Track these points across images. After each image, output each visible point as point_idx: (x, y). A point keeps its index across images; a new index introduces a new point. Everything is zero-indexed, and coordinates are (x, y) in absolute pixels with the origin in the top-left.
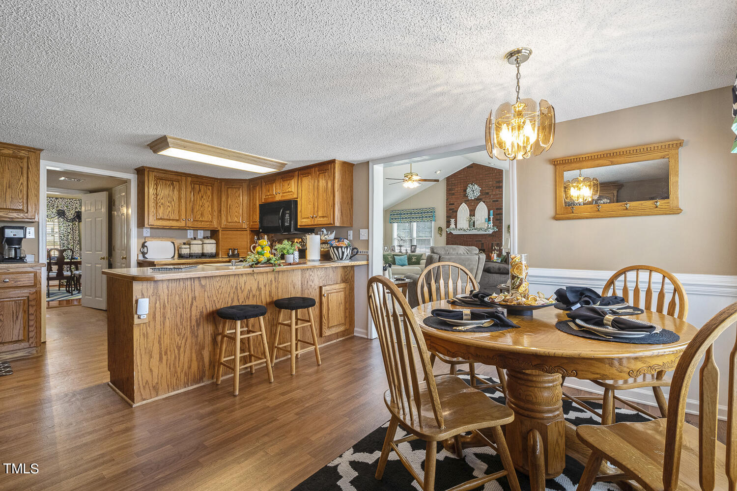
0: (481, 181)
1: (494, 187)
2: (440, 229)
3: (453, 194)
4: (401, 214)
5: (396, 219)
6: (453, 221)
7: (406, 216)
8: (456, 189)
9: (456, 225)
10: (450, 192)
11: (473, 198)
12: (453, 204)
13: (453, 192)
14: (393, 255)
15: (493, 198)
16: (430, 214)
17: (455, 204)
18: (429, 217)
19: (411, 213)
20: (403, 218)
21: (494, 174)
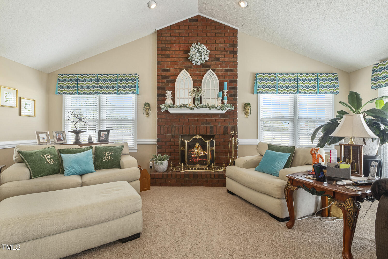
0: (208, 42)
1: (227, 52)
2: (147, 105)
3: (168, 56)
4: (79, 80)
5: (68, 87)
6: (169, 93)
7: (88, 84)
8: (173, 49)
9: (173, 99)
10: (164, 52)
11: (199, 64)
12: (167, 70)
13: (168, 52)
14: (60, 151)
15: (225, 67)
16: (130, 83)
17: (172, 70)
18: (130, 87)
19: (97, 80)
20: (82, 87)
21: (226, 35)
